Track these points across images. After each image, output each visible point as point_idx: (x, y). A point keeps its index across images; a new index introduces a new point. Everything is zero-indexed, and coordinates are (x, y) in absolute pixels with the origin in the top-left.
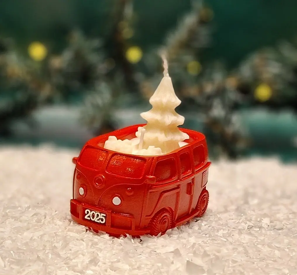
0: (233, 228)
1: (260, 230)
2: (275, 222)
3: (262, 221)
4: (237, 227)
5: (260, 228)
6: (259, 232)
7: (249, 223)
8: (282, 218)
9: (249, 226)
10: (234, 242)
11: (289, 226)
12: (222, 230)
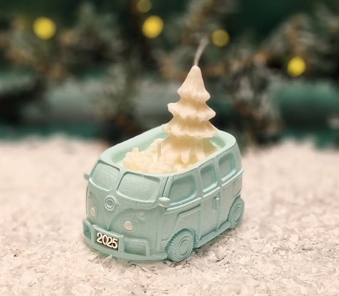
0: (257, 252)
1: (286, 253)
2: (304, 239)
3: (290, 239)
4: (261, 250)
5: (287, 250)
6: (286, 257)
7: (274, 245)
8: (312, 234)
9: (274, 248)
10: (256, 275)
11: (319, 246)
12: (244, 256)
